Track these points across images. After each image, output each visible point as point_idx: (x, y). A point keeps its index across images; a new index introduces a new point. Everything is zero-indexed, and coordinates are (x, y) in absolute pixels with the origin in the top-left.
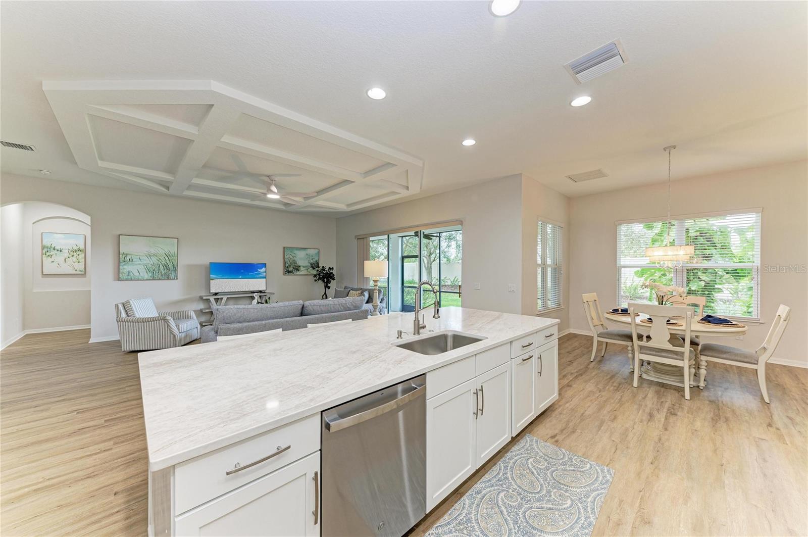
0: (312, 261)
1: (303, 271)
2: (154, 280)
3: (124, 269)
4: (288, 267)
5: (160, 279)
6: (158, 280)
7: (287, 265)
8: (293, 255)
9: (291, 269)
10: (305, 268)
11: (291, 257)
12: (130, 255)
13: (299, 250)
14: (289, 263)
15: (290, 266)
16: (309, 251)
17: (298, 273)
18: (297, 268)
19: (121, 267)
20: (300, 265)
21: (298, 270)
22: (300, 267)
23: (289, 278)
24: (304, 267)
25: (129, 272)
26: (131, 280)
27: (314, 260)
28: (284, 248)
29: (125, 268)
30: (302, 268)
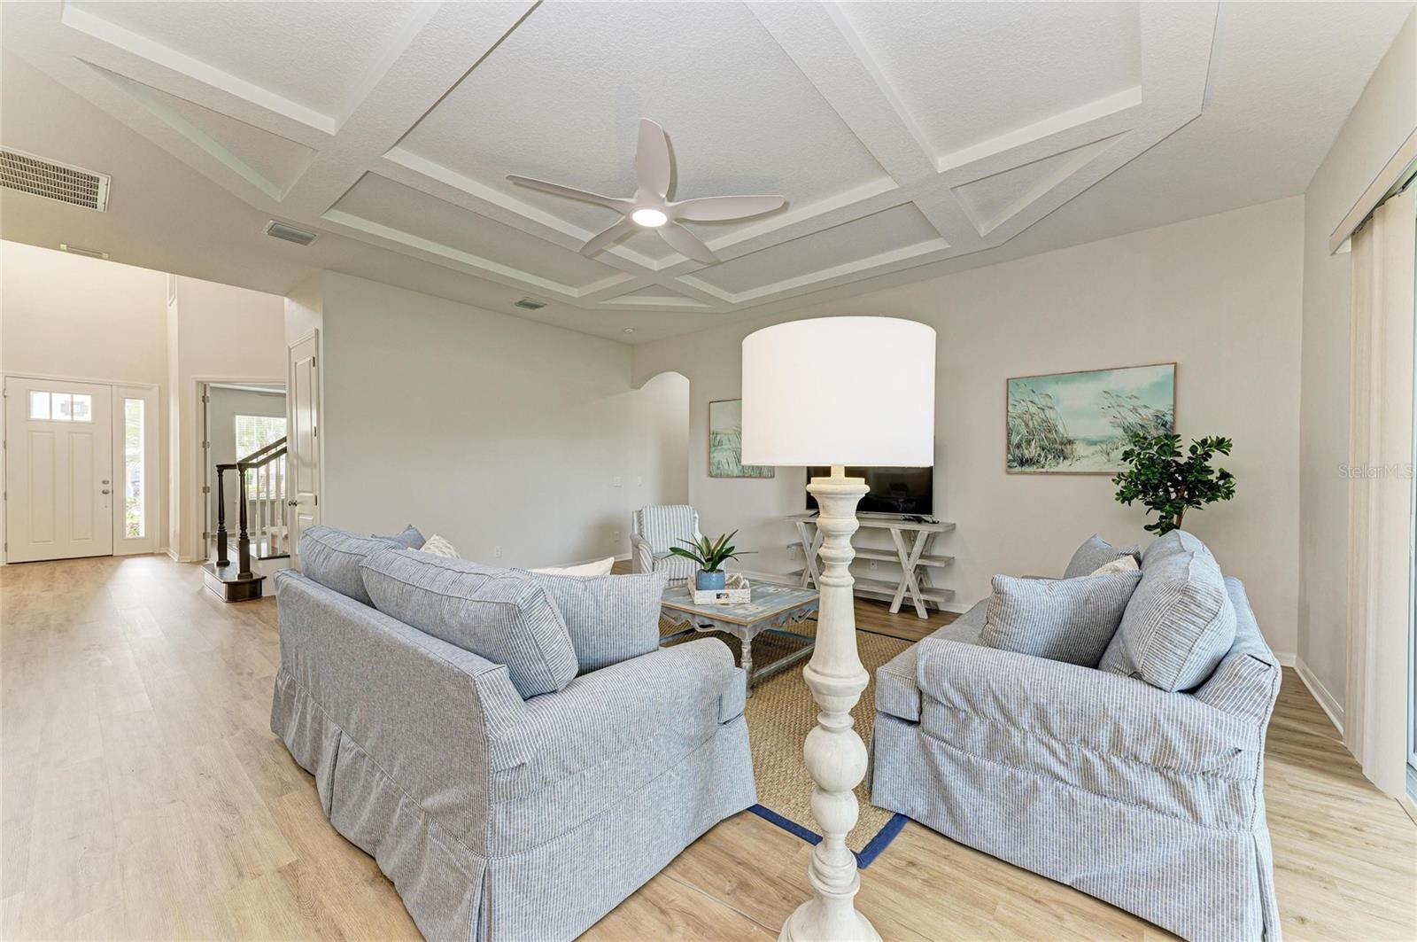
0: (1132, 419)
1: (1086, 458)
2: (744, 477)
3: (714, 457)
4: (1018, 446)
5: (750, 477)
6: (748, 477)
7: (1015, 440)
8: (1043, 402)
9: (1031, 452)
10: (1094, 448)
11: (1033, 409)
12: (721, 434)
13: (1066, 382)
14: (1024, 430)
15: (1029, 442)
16: (1113, 381)
17: (1064, 466)
18: (1060, 449)
19: (712, 455)
20: (1071, 435)
21: (1061, 455)
22: (1070, 442)
23: (1027, 482)
24: (1091, 443)
25: (719, 463)
26: (721, 476)
27: (1148, 414)
28: (1008, 380)
29: (718, 456)
30: (1080, 449)
